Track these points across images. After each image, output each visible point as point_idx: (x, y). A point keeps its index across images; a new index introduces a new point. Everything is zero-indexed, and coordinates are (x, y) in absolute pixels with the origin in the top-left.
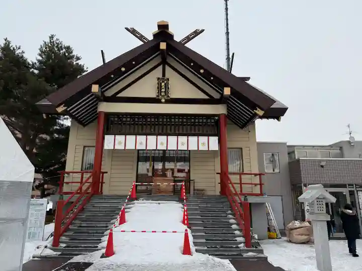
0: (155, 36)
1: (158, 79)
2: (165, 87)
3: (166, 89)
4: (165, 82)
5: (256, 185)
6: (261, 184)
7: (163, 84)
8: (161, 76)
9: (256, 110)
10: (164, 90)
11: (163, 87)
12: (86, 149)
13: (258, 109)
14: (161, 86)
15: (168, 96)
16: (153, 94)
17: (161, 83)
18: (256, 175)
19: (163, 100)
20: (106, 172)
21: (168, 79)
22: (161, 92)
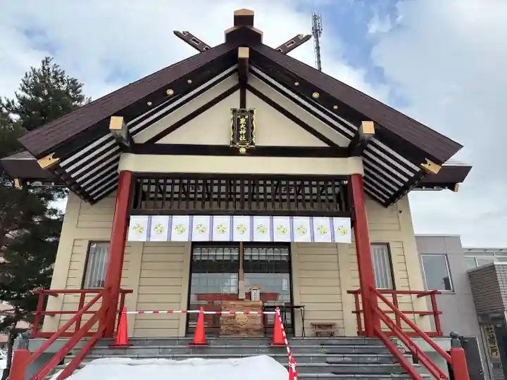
0: (229, 36)
1: (234, 111)
2: (247, 126)
3: (247, 130)
4: (247, 117)
5: (422, 314)
6: (436, 313)
7: (243, 121)
8: (238, 107)
9: (426, 162)
10: (244, 132)
11: (242, 126)
12: (94, 246)
13: (429, 161)
14: (239, 125)
15: (252, 143)
16: (224, 139)
17: (239, 120)
18: (420, 294)
19: (243, 150)
20: (131, 291)
21: (252, 112)
22: (239, 135)
